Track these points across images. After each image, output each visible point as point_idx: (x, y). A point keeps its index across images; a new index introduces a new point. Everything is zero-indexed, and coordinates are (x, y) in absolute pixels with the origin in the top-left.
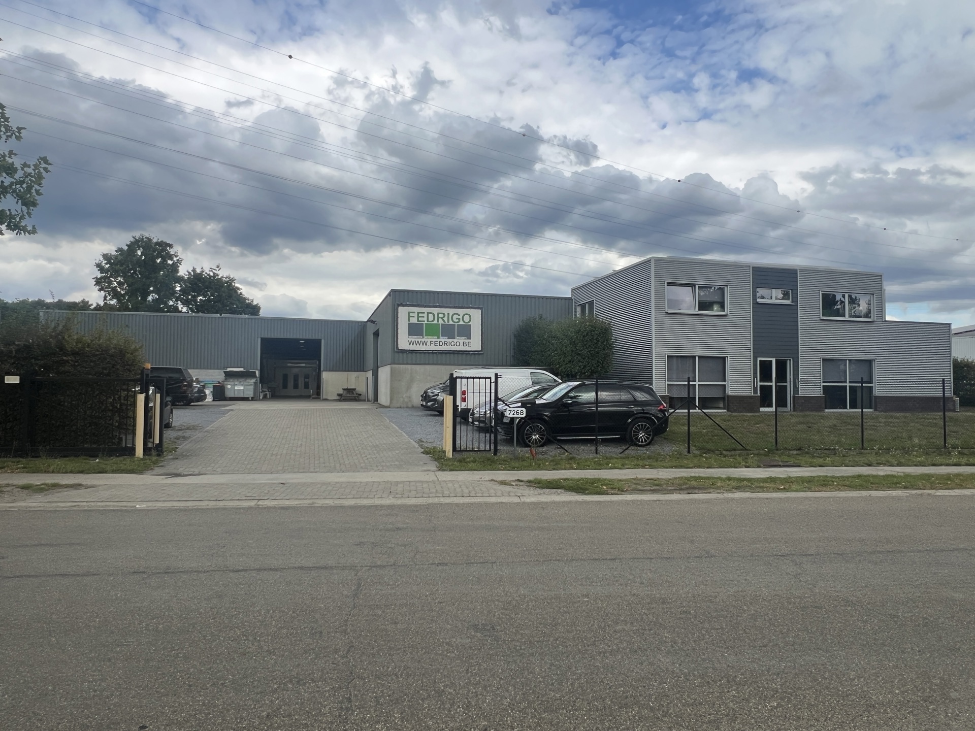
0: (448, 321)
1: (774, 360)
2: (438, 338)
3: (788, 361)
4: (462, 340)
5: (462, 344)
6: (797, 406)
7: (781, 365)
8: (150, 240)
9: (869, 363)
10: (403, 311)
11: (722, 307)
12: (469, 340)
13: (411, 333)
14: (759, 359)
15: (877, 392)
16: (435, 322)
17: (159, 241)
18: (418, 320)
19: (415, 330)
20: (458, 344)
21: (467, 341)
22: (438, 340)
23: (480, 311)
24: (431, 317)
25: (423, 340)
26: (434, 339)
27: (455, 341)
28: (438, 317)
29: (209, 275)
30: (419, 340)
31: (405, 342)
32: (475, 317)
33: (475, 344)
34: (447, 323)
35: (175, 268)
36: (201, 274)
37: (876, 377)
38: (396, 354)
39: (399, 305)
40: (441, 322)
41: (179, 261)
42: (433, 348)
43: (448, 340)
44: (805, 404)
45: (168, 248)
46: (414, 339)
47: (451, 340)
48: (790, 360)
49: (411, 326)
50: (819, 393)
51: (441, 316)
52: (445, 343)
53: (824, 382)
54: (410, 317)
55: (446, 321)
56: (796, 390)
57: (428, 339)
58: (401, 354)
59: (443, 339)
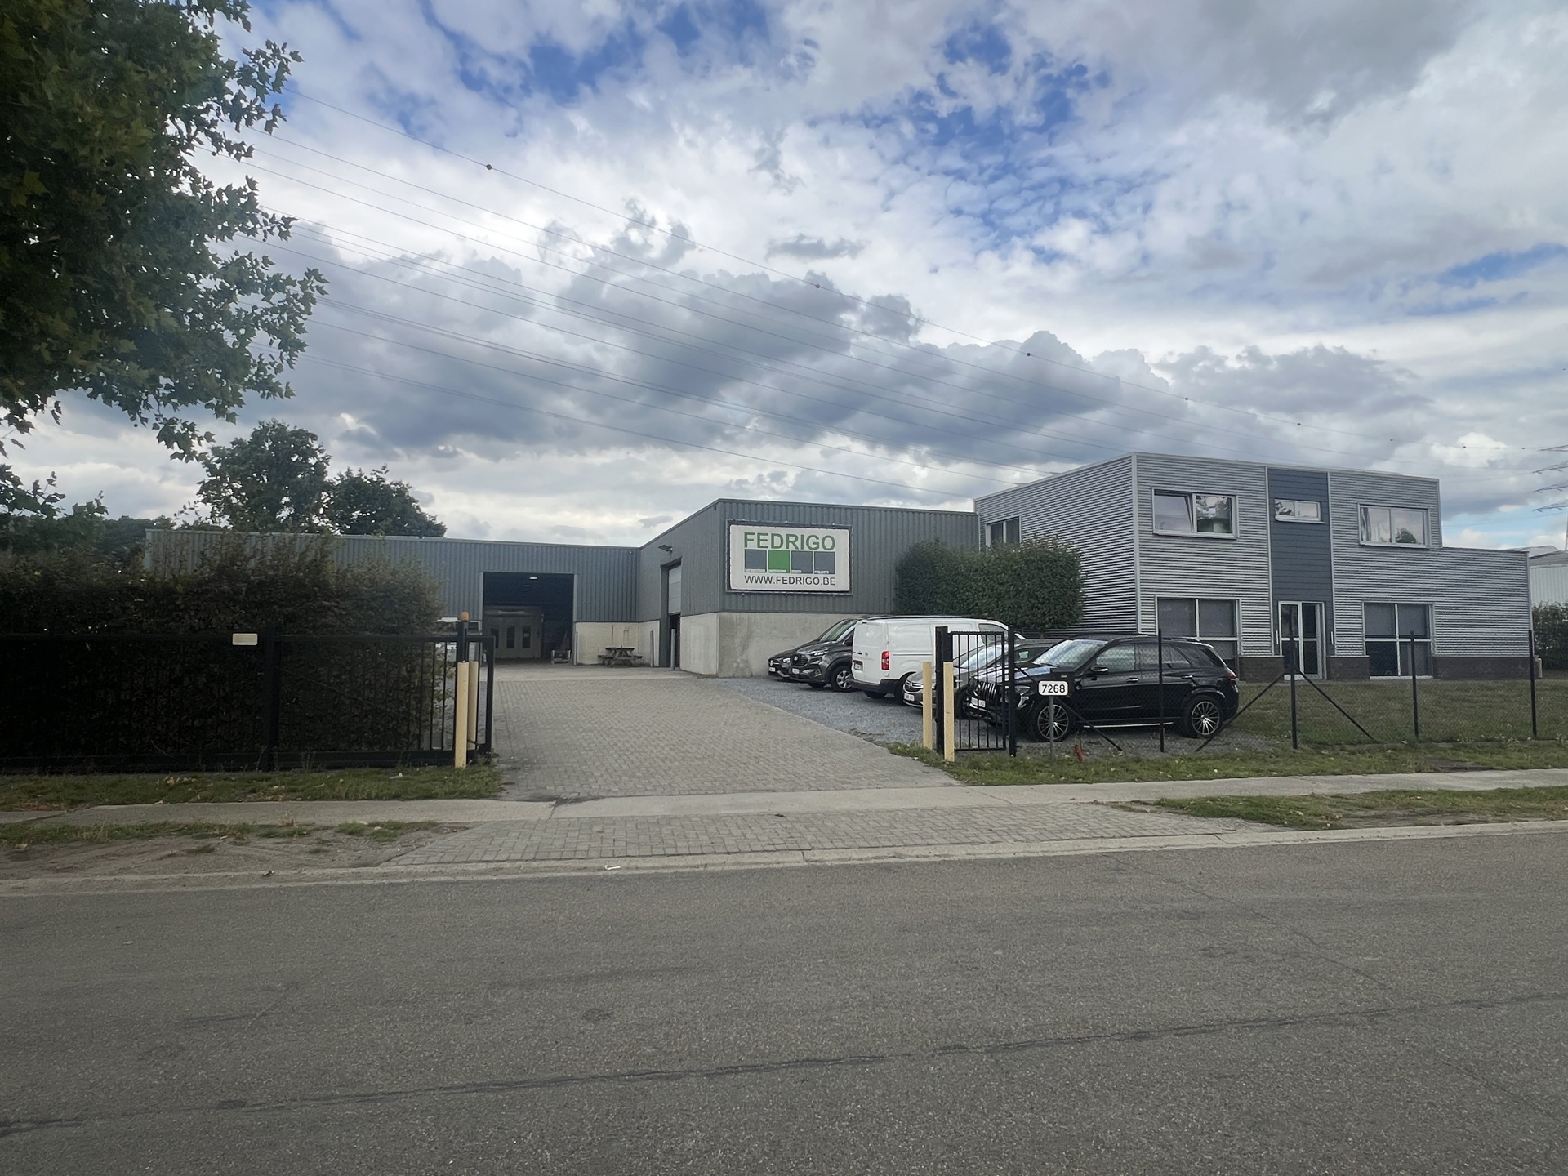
0: (802, 548)
1: (1299, 604)
2: (788, 572)
3: (1318, 607)
4: (822, 575)
5: (822, 581)
6: (1333, 671)
7: (1309, 611)
8: (283, 428)
9: (1424, 608)
10: (736, 532)
11: (1227, 525)
12: (832, 576)
13: (749, 565)
14: (1280, 603)
15: (1436, 651)
16: (784, 548)
17: (297, 429)
18: (759, 546)
19: (754, 559)
20: (817, 582)
21: (829, 576)
22: (788, 575)
23: (847, 531)
24: (777, 541)
25: (766, 575)
26: (782, 574)
27: (812, 576)
28: (788, 542)
29: (371, 480)
30: (761, 575)
31: (739, 578)
32: (840, 542)
33: (841, 581)
34: (800, 549)
35: (320, 469)
36: (359, 478)
37: (1434, 629)
38: (727, 597)
39: (730, 523)
40: (792, 548)
41: (326, 460)
42: (780, 587)
43: (802, 576)
44: (1343, 669)
45: (310, 440)
46: (754, 573)
47: (806, 576)
48: (1321, 604)
49: (749, 555)
50: (1360, 652)
51: (792, 539)
52: (798, 580)
53: (1367, 637)
54: (746, 540)
55: (799, 547)
56: (1330, 648)
57: (773, 574)
58: (734, 596)
59: (795, 574)
